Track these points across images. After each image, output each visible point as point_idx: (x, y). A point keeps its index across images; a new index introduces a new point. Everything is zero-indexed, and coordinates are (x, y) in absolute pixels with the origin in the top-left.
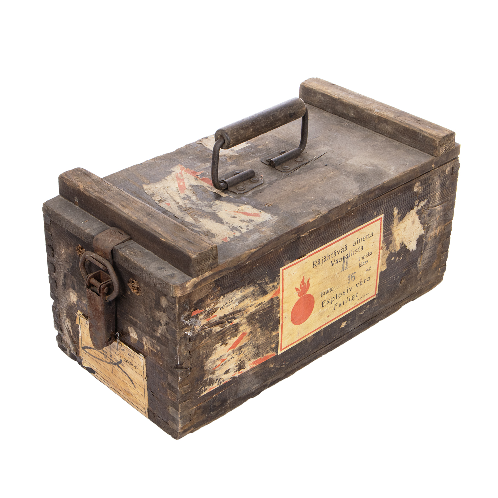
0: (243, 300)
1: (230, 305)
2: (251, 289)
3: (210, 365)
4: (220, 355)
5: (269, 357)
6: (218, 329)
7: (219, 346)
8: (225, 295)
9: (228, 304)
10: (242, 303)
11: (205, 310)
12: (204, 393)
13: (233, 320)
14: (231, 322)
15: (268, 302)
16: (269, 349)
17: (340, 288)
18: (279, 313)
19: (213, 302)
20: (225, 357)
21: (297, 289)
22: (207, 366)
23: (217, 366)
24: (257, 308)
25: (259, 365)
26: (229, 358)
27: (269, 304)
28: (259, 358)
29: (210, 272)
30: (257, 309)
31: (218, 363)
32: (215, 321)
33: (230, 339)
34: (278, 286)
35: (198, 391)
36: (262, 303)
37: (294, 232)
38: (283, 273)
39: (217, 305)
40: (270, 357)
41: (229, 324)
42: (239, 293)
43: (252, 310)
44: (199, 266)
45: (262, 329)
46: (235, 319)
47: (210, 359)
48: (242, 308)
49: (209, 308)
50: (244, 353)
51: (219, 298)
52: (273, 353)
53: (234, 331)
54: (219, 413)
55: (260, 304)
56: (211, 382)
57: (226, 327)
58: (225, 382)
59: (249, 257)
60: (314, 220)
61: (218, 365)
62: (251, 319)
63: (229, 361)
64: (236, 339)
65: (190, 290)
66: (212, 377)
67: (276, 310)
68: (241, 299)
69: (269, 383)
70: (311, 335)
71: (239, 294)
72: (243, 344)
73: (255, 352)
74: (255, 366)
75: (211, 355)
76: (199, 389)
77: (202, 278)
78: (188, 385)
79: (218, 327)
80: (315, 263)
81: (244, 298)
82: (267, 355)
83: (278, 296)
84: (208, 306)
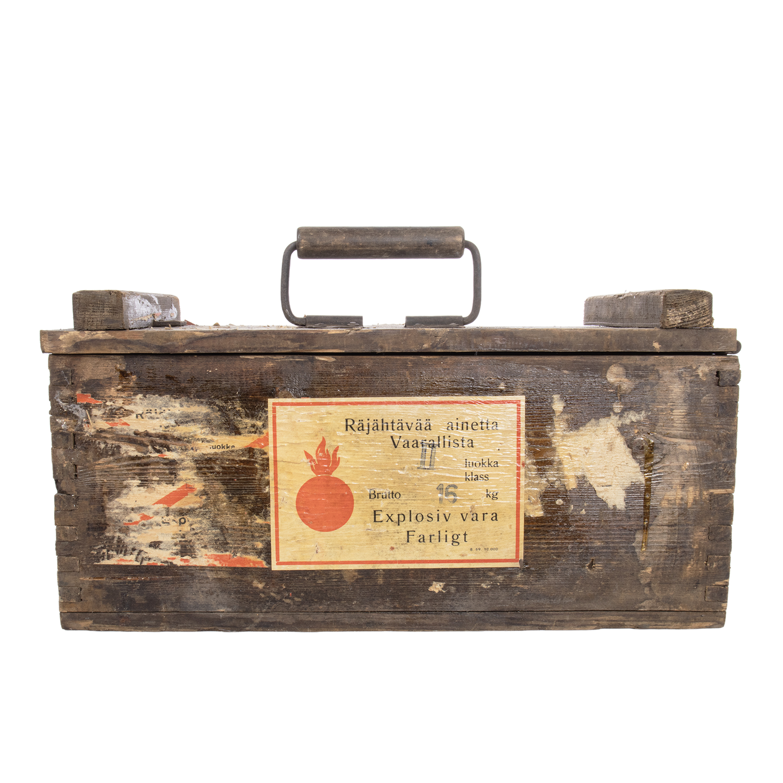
0: (187, 422)
1: (157, 418)
2: (204, 410)
3: (117, 514)
4: (137, 503)
5: (249, 563)
6: (131, 451)
7: (135, 485)
8: (147, 396)
9: (153, 414)
10: (184, 427)
11: (104, 403)
12: (106, 562)
13: (165, 451)
14: (158, 451)
15: (242, 450)
16: (248, 545)
17: (419, 501)
18: (268, 483)
19: (122, 397)
20: (149, 513)
21: (308, 455)
22: (111, 511)
23: (133, 522)
24: (216, 450)
25: (229, 568)
26: (158, 519)
27: (243, 455)
28: (228, 553)
29: (107, 334)
30: (216, 454)
31: (136, 517)
32: (125, 433)
33: (159, 482)
34: (264, 431)
35: (94, 550)
36: (228, 447)
37: (290, 337)
38: (274, 411)
39: (130, 406)
40: (252, 565)
41: (157, 455)
42: (177, 405)
43: (206, 449)
44: (83, 313)
45: (232, 498)
46: (169, 450)
47: (117, 500)
48: (183, 436)
49: (112, 403)
50: (192, 527)
51: (135, 394)
52: (259, 560)
53: (167, 471)
54: (144, 621)
55: (223, 447)
56: (121, 548)
57: (149, 457)
58: (151, 562)
59: (190, 343)
60: (339, 334)
61: (135, 521)
62: (204, 465)
63: (158, 525)
64: (170, 489)
65: (66, 349)
66: (122, 538)
67: (262, 476)
68: (180, 417)
69: (257, 621)
70: (353, 568)
71: (178, 407)
72: (187, 507)
73: (216, 536)
74: (217, 564)
75: (118, 495)
76: (97, 548)
77: (90, 337)
78: (73, 528)
79: (133, 449)
80: (350, 423)
81: (186, 419)
82: (244, 556)
83: (266, 451)
84: (112, 400)
